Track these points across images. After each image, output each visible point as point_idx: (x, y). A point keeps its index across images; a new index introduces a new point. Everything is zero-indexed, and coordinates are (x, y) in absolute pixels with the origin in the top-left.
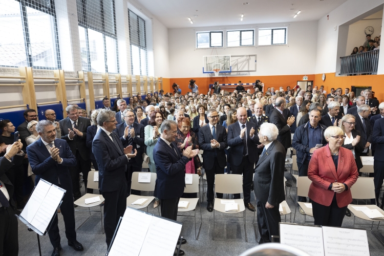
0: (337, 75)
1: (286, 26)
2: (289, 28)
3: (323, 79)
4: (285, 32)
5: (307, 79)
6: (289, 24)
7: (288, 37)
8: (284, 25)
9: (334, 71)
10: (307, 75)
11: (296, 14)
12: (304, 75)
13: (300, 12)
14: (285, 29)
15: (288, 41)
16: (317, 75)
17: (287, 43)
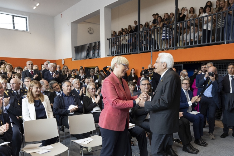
0: (73, 60)
1: (27, 15)
2: (29, 18)
3: (63, 64)
4: (26, 21)
6: (29, 14)
7: (29, 26)
8: (25, 14)
9: (71, 57)
10: (49, 60)
11: (35, 5)
13: (38, 4)
14: (26, 18)
15: (29, 29)
16: (57, 60)
17: (28, 31)
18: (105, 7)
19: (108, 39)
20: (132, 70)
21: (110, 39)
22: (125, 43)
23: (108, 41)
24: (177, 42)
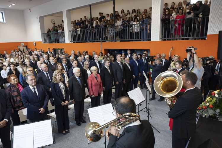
0: (43, 43)
2: (4, 12)
3: (35, 45)
4: (2, 14)
5: (23, 45)
7: (5, 18)
8: (1, 10)
9: (41, 41)
10: (23, 43)
11: (11, 5)
12: (21, 43)
13: (14, 4)
14: (2, 12)
15: (6, 20)
16: (29, 42)
17: (5, 22)
18: (67, 10)
19: (70, 31)
20: (94, 53)
21: (71, 31)
22: (80, 33)
23: (70, 33)
24: (116, 37)
